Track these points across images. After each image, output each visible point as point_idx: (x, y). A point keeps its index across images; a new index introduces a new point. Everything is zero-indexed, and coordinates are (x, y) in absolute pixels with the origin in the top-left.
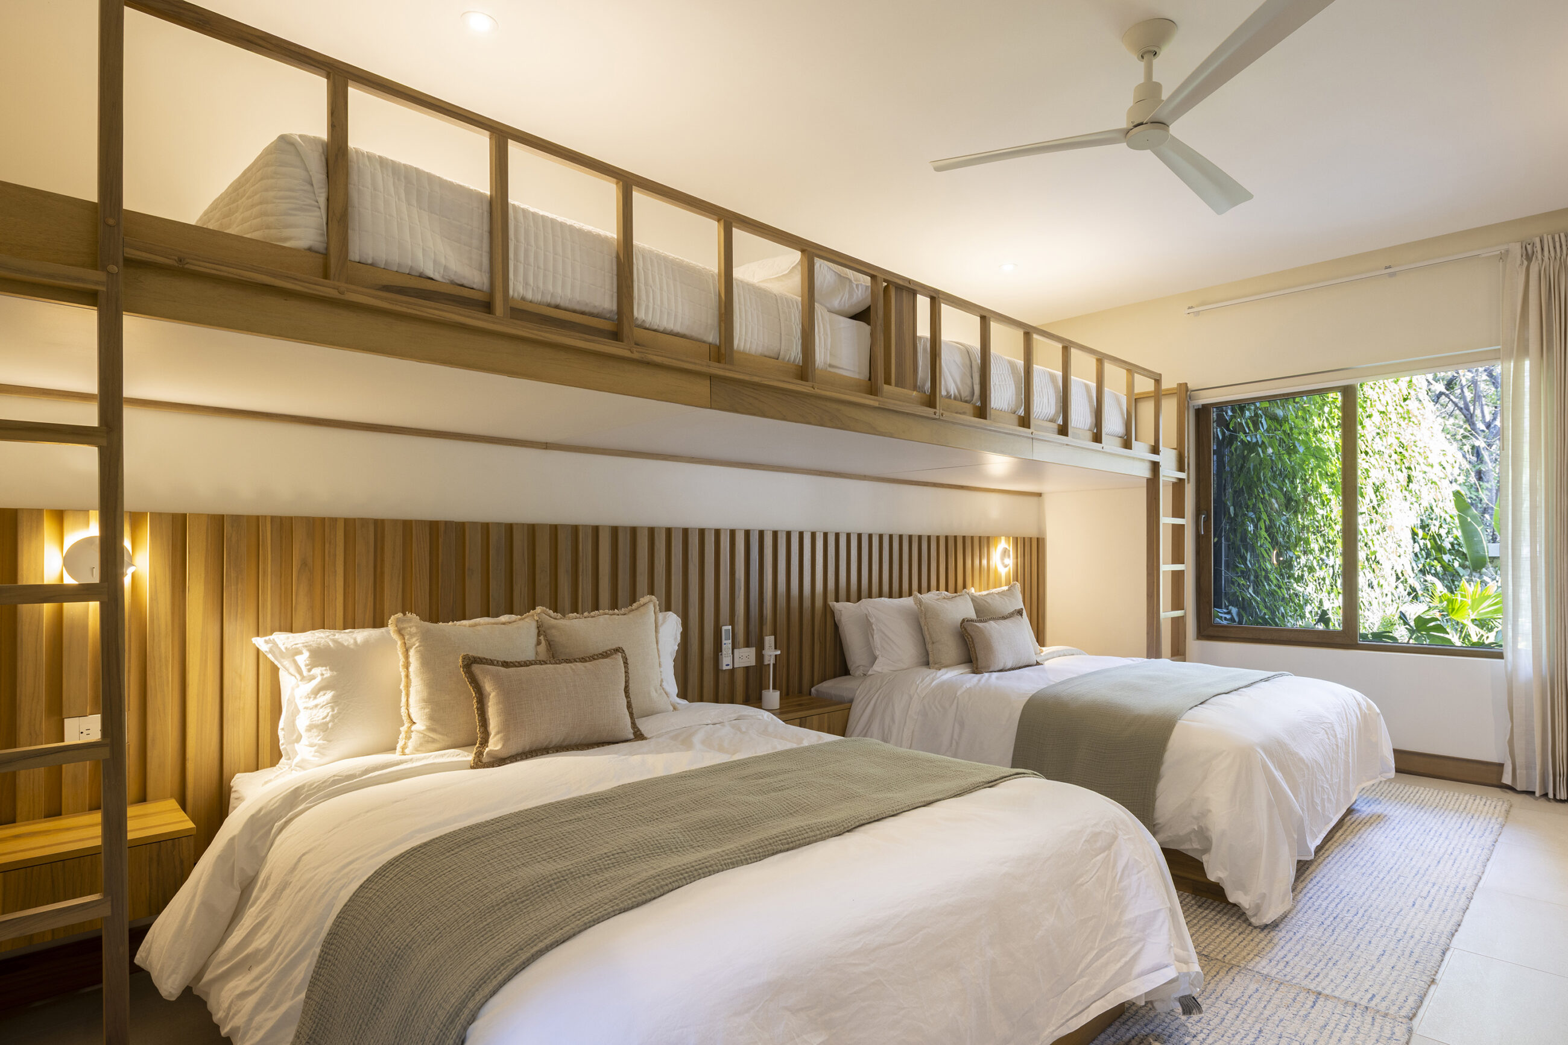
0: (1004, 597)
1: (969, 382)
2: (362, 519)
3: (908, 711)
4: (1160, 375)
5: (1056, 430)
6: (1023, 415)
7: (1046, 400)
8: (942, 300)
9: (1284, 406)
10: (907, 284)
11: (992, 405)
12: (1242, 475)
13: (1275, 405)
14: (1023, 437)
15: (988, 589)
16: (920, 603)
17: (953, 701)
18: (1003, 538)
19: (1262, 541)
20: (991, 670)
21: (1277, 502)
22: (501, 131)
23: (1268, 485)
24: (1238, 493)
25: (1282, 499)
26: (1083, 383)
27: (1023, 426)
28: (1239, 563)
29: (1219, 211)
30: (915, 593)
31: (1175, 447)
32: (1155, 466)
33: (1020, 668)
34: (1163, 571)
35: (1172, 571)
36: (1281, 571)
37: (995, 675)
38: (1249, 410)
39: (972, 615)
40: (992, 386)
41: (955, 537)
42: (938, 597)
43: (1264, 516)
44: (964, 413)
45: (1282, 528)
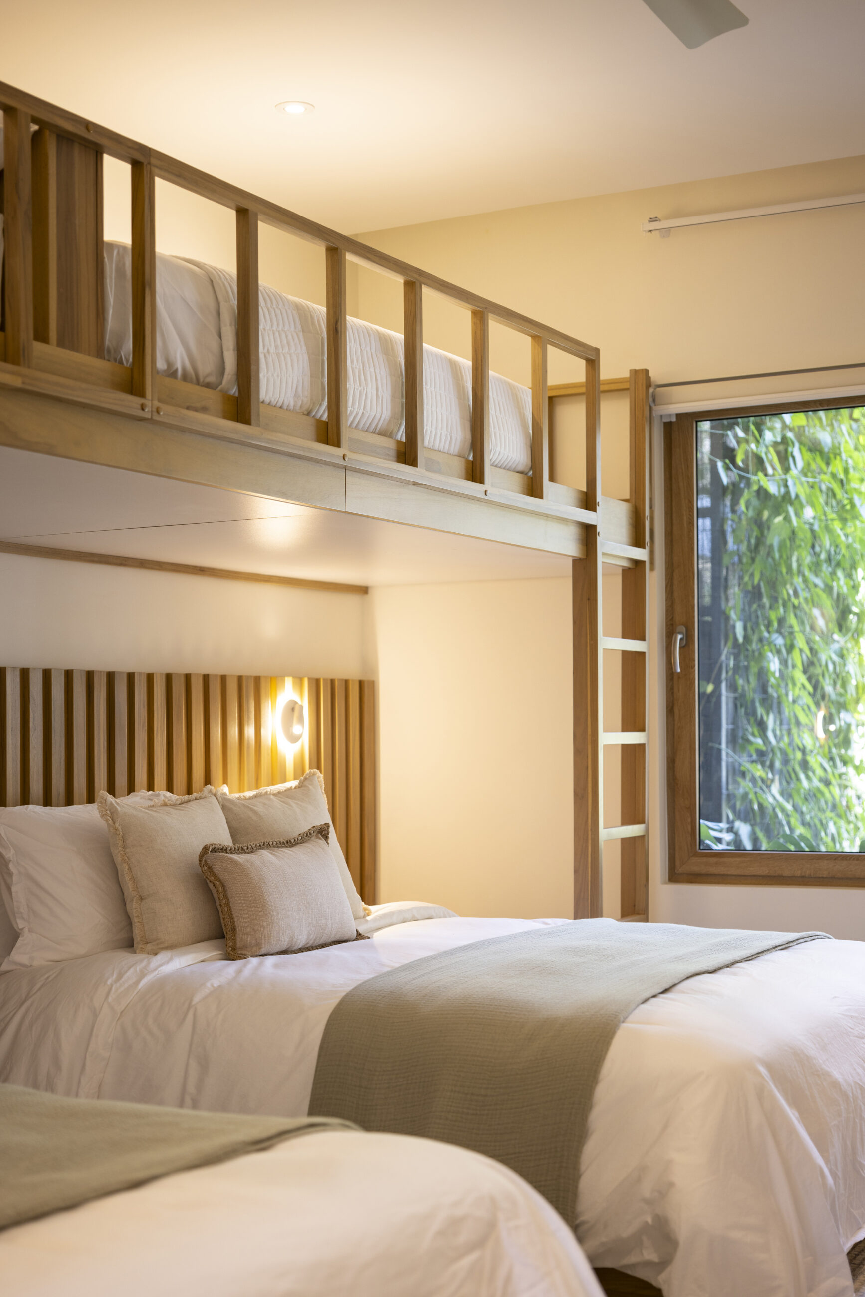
0: (290, 801)
1: (214, 344)
3: (88, 1045)
4: (597, 351)
5: (393, 453)
6: (325, 417)
7: (371, 390)
8: (156, 170)
9: (832, 425)
10: (81, 131)
11: (263, 395)
12: (758, 559)
13: (817, 422)
14: (327, 464)
15: (257, 788)
16: (111, 814)
17: (184, 1019)
18: (289, 682)
19: (797, 690)
20: (263, 951)
21: (823, 615)
23: (805, 581)
24: (754, 594)
25: (832, 613)
26: (446, 358)
27: (326, 442)
28: (753, 735)
29: (691, 43)
30: (101, 791)
31: (627, 497)
32: (588, 534)
33: (323, 946)
34: (605, 746)
35: (623, 745)
36: (830, 752)
37: (271, 960)
38: (771, 429)
39: (224, 838)
40: (261, 356)
41: (188, 677)
42: (151, 803)
43: (800, 642)
44: (204, 409)
45: (831, 667)
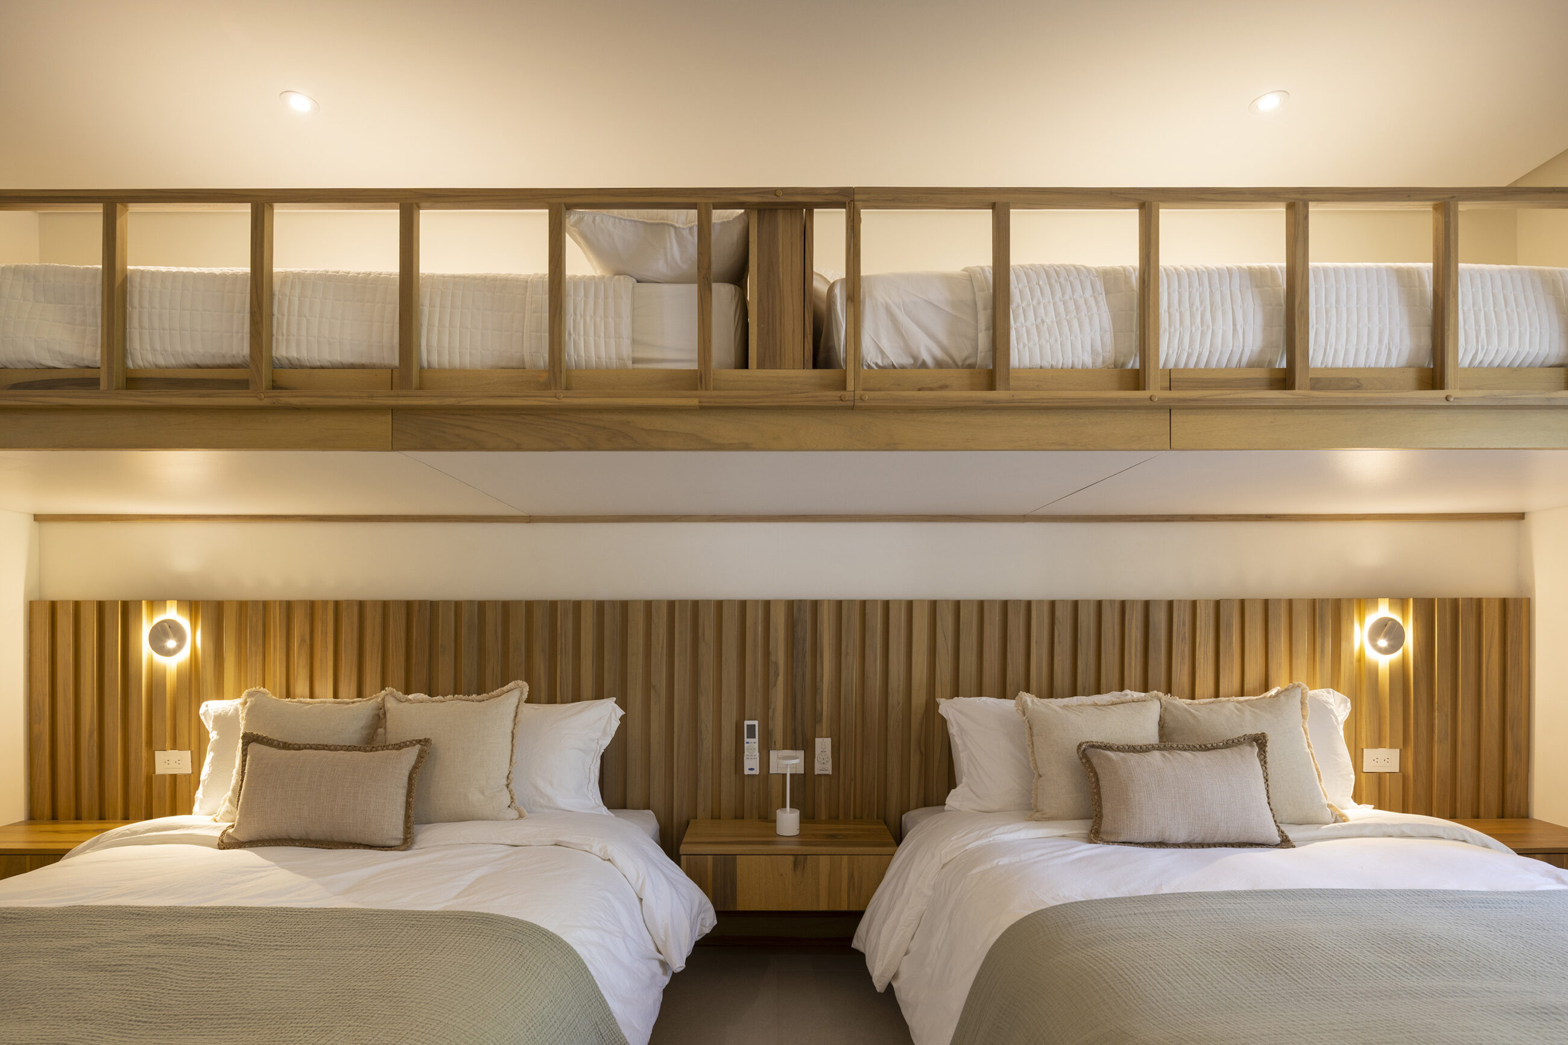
1: (970, 330)
2: (348, 601)
6: (1137, 367)
8: (860, 203)
16: (1023, 710)
18: (1384, 603)
20: (1119, 840)
22: (109, 198)
